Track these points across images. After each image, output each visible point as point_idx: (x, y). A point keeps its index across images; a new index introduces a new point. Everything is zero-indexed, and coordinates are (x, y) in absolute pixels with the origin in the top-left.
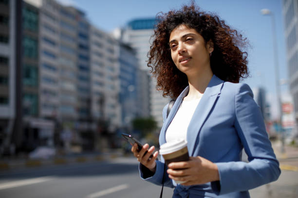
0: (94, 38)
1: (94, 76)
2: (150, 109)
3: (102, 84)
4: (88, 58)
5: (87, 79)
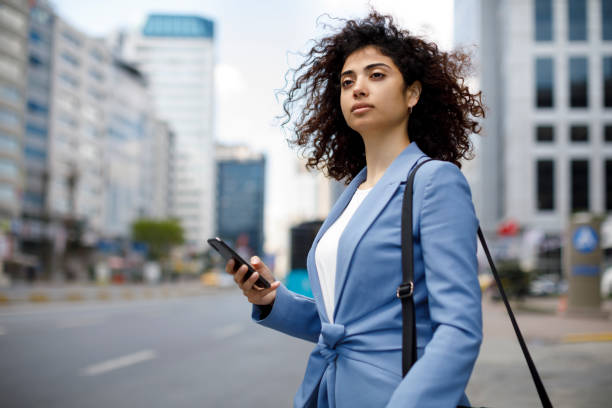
0: (61, 45)
1: (58, 126)
2: (170, 203)
3: (74, 144)
4: (47, 88)
5: (43, 132)
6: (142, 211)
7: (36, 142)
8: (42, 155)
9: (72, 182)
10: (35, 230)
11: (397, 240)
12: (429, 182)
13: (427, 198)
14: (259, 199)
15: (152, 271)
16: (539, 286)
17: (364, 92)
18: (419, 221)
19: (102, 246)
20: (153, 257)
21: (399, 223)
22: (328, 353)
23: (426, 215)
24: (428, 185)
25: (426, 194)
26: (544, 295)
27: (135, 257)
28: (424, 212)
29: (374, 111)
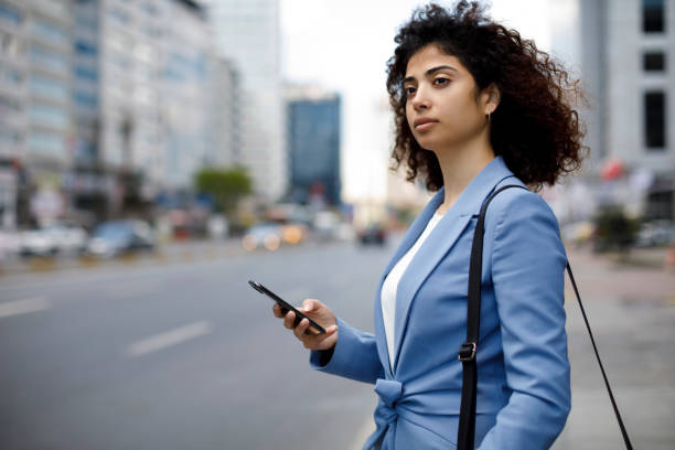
1: (110, 69)
2: (236, 151)
3: (129, 88)
4: (95, 25)
5: (93, 75)
6: (205, 160)
7: (85, 86)
8: (93, 101)
9: (127, 129)
10: (87, 184)
11: (463, 290)
12: (500, 219)
13: (498, 239)
14: (334, 144)
15: (218, 226)
16: (647, 234)
17: (425, 103)
18: (490, 267)
19: (161, 200)
20: (219, 209)
21: (467, 269)
22: (389, 414)
23: (498, 259)
24: (500, 223)
25: (497, 234)
26: (654, 245)
27: (199, 211)
28: (495, 255)
29: (438, 126)
